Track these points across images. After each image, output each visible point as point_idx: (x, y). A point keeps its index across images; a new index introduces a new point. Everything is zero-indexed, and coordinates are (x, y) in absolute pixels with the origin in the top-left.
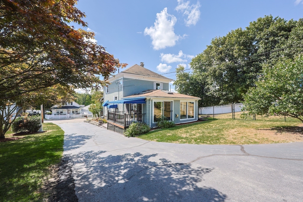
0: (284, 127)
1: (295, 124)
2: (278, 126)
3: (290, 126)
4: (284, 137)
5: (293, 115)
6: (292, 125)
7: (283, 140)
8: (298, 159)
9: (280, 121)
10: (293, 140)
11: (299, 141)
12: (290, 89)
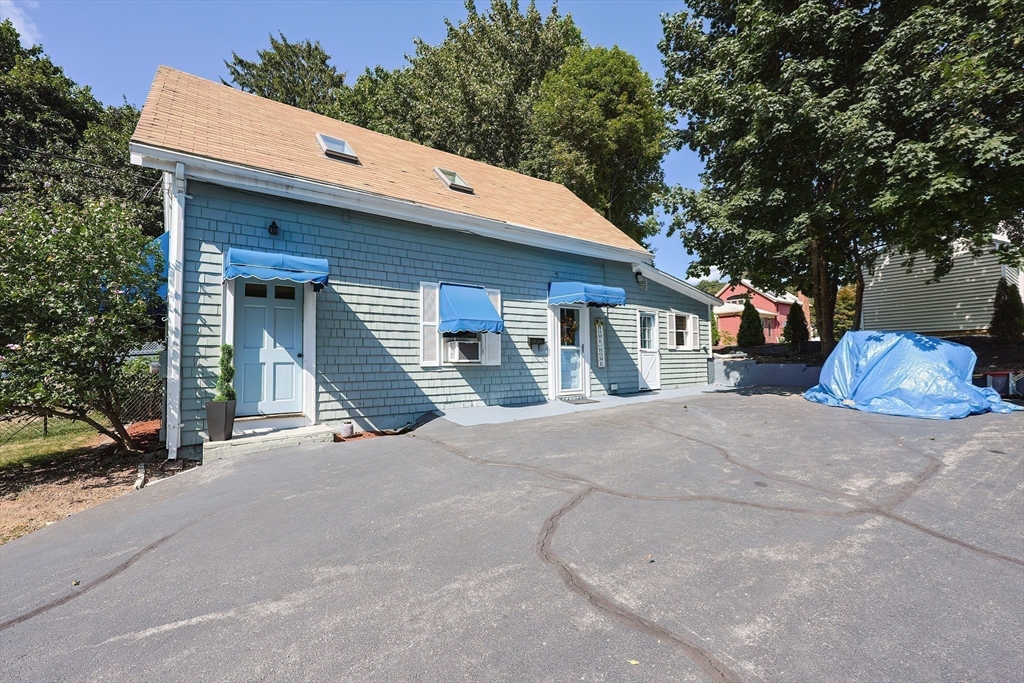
0: (35, 462)
1: (80, 439)
2: (10, 464)
3: (59, 453)
4: (24, 511)
5: (71, 412)
6: (66, 448)
7: (16, 523)
8: (61, 597)
9: (24, 437)
10: (59, 512)
11: (81, 508)
12: (59, 311)
